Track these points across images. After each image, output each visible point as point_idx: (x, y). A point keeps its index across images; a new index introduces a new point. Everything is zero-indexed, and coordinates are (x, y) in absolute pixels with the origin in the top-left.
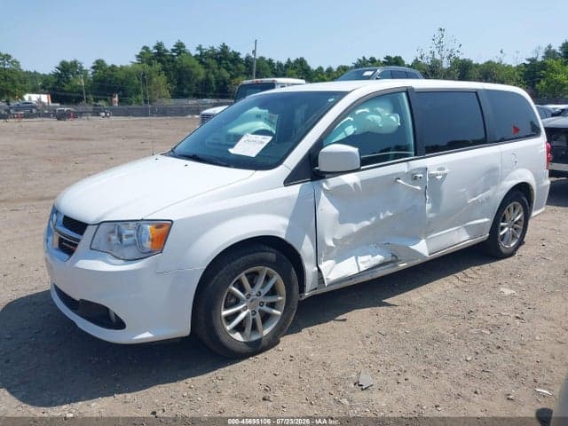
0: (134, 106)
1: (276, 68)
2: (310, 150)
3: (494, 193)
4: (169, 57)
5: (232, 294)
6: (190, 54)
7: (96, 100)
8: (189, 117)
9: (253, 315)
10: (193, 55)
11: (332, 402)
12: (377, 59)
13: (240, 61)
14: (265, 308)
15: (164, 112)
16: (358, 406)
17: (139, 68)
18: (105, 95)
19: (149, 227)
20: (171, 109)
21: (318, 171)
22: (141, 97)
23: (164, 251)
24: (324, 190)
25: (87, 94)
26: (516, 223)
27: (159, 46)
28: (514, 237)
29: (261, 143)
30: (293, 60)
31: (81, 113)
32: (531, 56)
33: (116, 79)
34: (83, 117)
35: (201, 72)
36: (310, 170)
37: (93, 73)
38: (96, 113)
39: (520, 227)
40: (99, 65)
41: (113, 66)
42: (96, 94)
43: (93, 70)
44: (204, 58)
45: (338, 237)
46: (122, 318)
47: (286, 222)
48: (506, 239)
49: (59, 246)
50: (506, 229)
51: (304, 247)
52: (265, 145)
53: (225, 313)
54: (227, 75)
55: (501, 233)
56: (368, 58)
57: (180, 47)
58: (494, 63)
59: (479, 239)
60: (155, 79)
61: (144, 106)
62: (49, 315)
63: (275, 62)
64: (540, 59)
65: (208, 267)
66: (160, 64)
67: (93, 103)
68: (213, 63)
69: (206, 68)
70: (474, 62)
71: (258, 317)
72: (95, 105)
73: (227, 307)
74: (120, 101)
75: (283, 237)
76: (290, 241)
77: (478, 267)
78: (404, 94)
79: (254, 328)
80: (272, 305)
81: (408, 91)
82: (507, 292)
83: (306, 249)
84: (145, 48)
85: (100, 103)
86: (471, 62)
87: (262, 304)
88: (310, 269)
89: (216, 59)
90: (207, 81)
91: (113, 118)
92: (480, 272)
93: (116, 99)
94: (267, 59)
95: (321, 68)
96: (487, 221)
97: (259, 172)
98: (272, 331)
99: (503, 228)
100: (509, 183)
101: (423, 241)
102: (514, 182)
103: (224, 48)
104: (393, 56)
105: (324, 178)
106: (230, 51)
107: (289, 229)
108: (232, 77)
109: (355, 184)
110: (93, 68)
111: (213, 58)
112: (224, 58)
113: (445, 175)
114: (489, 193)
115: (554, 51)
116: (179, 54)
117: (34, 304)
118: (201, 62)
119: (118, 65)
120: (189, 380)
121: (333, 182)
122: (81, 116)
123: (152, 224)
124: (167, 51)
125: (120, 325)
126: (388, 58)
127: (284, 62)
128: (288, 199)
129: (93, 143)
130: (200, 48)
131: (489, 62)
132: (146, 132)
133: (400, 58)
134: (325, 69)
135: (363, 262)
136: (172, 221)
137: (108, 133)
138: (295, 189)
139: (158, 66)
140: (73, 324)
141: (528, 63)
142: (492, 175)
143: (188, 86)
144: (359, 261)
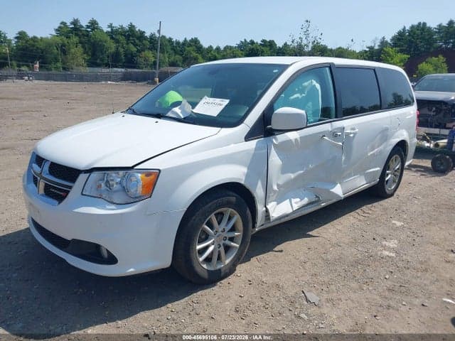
0: (54, 71)
1: (175, 44)
2: (264, 112)
3: (384, 148)
4: (84, 33)
5: (204, 232)
6: (102, 31)
7: (19, 66)
8: (103, 82)
9: (219, 248)
10: (105, 31)
11: (293, 317)
12: (255, 41)
13: (145, 38)
14: (227, 242)
15: (81, 78)
16: (314, 319)
17: (58, 40)
18: (27, 62)
19: (140, 175)
20: (86, 76)
21: (271, 129)
22: (59, 65)
23: (153, 196)
24: (274, 144)
25: (11, 60)
26: (396, 171)
27: (75, 22)
28: (394, 182)
29: (220, 105)
30: (189, 39)
31: (6, 76)
32: (369, 45)
33: (37, 48)
34: (8, 80)
35: (111, 46)
36: (264, 128)
37: (16, 42)
38: (20, 76)
39: (399, 174)
40: (21, 36)
41: (35, 37)
42: (19, 61)
43: (16, 40)
44: (114, 34)
45: (280, 182)
46: (115, 255)
47: (245, 170)
48: (388, 184)
49: (45, 192)
50: (390, 176)
51: (257, 191)
52: (223, 106)
53: (199, 247)
54: (134, 49)
55: (387, 179)
56: (248, 41)
57: (93, 24)
58: (343, 49)
59: (373, 183)
60: (73, 50)
61: (63, 72)
62: (26, 253)
63: (174, 40)
64: (376, 47)
65: (188, 209)
66: (77, 38)
67: (17, 68)
68: (122, 38)
69: (117, 43)
70: (329, 48)
71: (222, 249)
72: (20, 70)
73: (200, 242)
74: (41, 67)
75: (242, 182)
76: (248, 186)
77: (371, 205)
78: (327, 69)
79: (219, 258)
80: (232, 239)
81: (331, 66)
82: (399, 224)
83: (259, 193)
84: (62, 23)
85: (23, 68)
86: (326, 47)
87: (225, 239)
88: (260, 209)
89: (125, 36)
90: (117, 54)
91: (36, 82)
92: (373, 209)
93: (37, 65)
94: (168, 37)
95: (211, 47)
96: (378, 169)
97: (224, 129)
98: (231, 261)
99: (388, 175)
100: (395, 141)
101: (339, 185)
102: (398, 140)
103: (132, 27)
104: (268, 40)
105: (274, 135)
106: (137, 29)
107: (247, 176)
108: (138, 51)
109: (296, 140)
110: (16, 38)
111: (122, 35)
112: (131, 35)
113: (355, 134)
114: (381, 147)
115: (387, 42)
116: (93, 30)
117: (9, 243)
118: (112, 38)
119: (39, 37)
120: (169, 305)
121: (281, 138)
122: (6, 79)
123: (143, 173)
124: (82, 27)
125: (112, 260)
126: (263, 41)
127: (181, 40)
128: (247, 152)
129: (25, 102)
130: (110, 26)
131: (340, 48)
132: (69, 94)
133: (273, 41)
134: (214, 48)
135: (296, 203)
136: (160, 170)
137: (35, 94)
138: (253, 144)
139: (75, 39)
140: (63, 261)
141: (367, 49)
142: (384, 134)
143: (101, 57)
144: (293, 202)
